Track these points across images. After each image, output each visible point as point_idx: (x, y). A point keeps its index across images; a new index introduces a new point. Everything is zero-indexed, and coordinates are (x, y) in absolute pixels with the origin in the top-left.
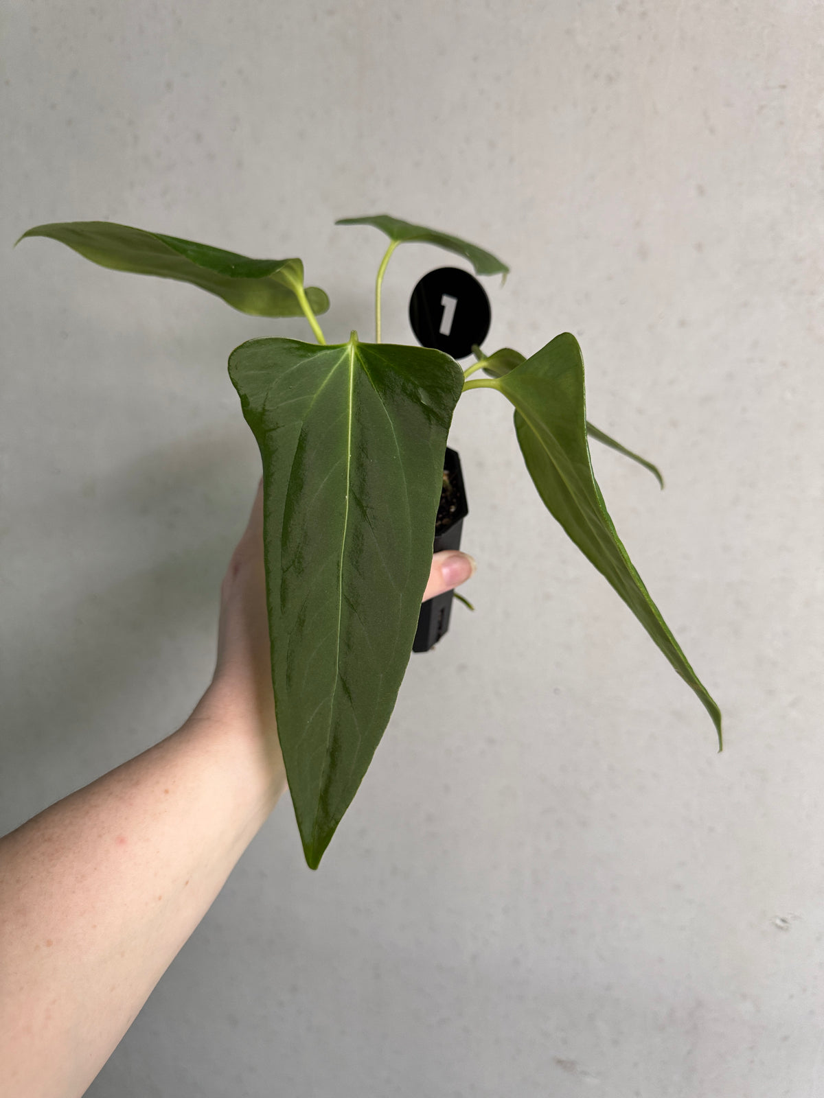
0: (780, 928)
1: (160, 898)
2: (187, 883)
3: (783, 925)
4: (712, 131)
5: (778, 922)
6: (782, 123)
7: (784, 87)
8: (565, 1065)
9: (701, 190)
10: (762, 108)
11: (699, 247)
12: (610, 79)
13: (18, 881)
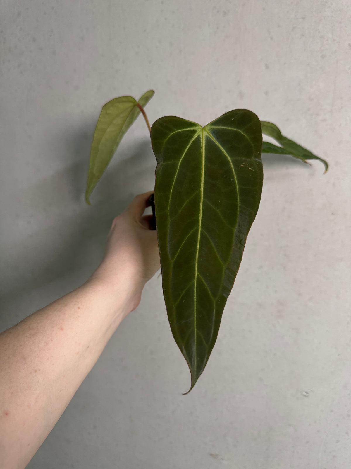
0: (305, 396)
1: (78, 353)
2: (88, 347)
3: (307, 395)
4: (272, 39)
5: (304, 393)
6: (303, 35)
7: (304, 18)
8: (214, 456)
9: (267, 67)
10: (294, 28)
11: (267, 93)
12: (225, 13)
13: (21, 346)
